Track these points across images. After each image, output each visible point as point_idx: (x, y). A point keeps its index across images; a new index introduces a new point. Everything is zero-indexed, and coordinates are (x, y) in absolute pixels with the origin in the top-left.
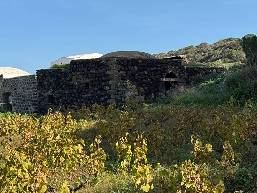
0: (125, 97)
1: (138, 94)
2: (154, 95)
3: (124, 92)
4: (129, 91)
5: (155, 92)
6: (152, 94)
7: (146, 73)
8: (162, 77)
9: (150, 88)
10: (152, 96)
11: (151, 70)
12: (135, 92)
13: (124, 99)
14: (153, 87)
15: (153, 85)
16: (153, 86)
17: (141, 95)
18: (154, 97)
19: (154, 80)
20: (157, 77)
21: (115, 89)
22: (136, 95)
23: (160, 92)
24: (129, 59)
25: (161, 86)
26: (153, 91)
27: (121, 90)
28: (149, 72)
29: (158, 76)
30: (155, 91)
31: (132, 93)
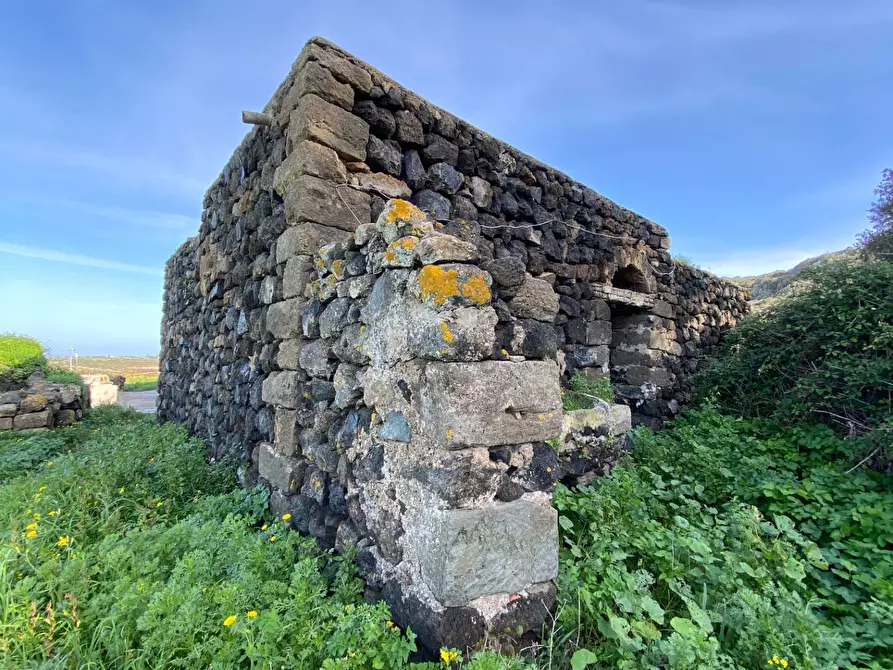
0: (360, 366)
1: (489, 343)
2: (566, 358)
3: (357, 314)
4: (398, 298)
5: (570, 347)
7: (535, 238)
8: (601, 280)
11: (558, 230)
12: (457, 301)
13: (352, 376)
17: (533, 352)
18: (566, 372)
19: (570, 285)
20: (583, 271)
21: (301, 295)
22: (463, 350)
23: (591, 346)
24: (438, 117)
25: (596, 319)
26: (563, 339)
27: (334, 296)
28: (550, 236)
29: (586, 267)
30: (568, 340)
31: (426, 318)
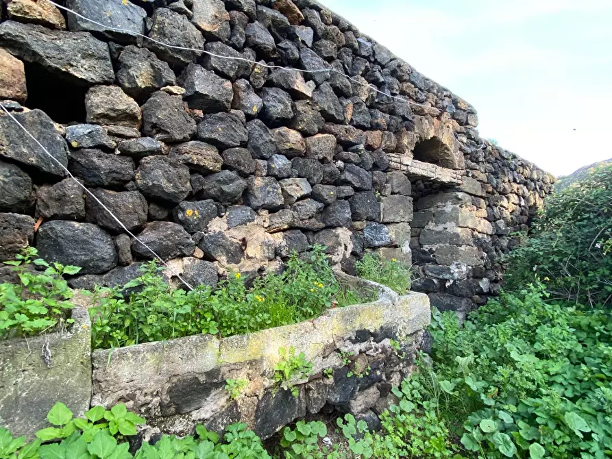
2: (353, 238)
5: (358, 224)
6: (339, 231)
7: (304, 88)
8: (399, 150)
9: (328, 192)
10: (341, 249)
11: (338, 84)
14: (348, 190)
15: (348, 176)
16: (347, 183)
18: (353, 254)
19: (357, 151)
20: (375, 137)
23: (387, 224)
25: (393, 193)
26: (348, 214)
28: (328, 90)
29: (378, 133)
30: (355, 217)
